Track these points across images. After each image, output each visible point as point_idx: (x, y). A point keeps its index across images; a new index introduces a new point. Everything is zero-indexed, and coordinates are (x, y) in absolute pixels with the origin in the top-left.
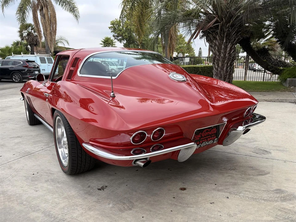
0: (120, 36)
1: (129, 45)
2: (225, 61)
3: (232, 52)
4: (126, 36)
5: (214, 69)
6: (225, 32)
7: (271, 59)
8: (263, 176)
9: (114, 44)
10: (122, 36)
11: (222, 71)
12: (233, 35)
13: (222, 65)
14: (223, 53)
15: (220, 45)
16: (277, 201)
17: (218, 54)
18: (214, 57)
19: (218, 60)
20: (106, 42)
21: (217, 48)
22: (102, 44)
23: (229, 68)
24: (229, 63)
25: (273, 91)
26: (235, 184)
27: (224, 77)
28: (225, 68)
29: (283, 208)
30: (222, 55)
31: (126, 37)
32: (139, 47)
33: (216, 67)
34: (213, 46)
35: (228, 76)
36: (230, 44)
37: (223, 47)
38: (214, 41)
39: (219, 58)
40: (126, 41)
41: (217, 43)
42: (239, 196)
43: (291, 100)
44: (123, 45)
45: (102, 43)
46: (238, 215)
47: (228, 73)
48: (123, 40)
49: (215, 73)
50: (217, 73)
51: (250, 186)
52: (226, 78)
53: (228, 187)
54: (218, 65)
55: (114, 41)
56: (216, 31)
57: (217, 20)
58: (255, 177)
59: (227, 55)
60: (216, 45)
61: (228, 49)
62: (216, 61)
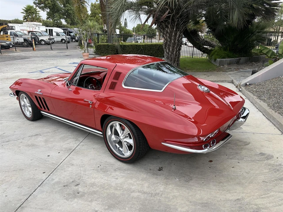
0: (43, 4)
1: (53, 14)
2: (174, 46)
3: (180, 39)
4: (49, 3)
5: (165, 53)
6: (175, 22)
7: (200, 40)
8: (248, 146)
9: (39, 14)
10: (44, 3)
11: (172, 55)
12: (182, 24)
13: (173, 50)
14: (173, 39)
15: (171, 32)
16: (265, 161)
17: (169, 40)
18: (166, 43)
19: (169, 45)
20: (29, 10)
21: (168, 35)
22: (24, 13)
23: (178, 52)
24: (178, 48)
25: (211, 71)
26: (237, 153)
27: (174, 59)
28: (175, 52)
29: (270, 164)
30: (173, 41)
31: (49, 5)
32: (65, 17)
33: (168, 51)
34: (165, 33)
35: (177, 59)
36: (179, 32)
37: (173, 34)
38: (166, 29)
39: (170, 43)
40: (49, 10)
41: (169, 31)
42: (244, 160)
43: (229, 80)
44: (47, 13)
45: (23, 11)
46: (251, 172)
47: (177, 57)
48: (46, 8)
49: (166, 56)
50: (168, 56)
51: (245, 153)
52: (175, 60)
53: (235, 156)
54: (169, 50)
55: (37, 10)
56: (168, 21)
57: (169, 12)
58: (244, 147)
59: (176, 41)
60: (167, 32)
61: (177, 36)
62: (167, 46)
